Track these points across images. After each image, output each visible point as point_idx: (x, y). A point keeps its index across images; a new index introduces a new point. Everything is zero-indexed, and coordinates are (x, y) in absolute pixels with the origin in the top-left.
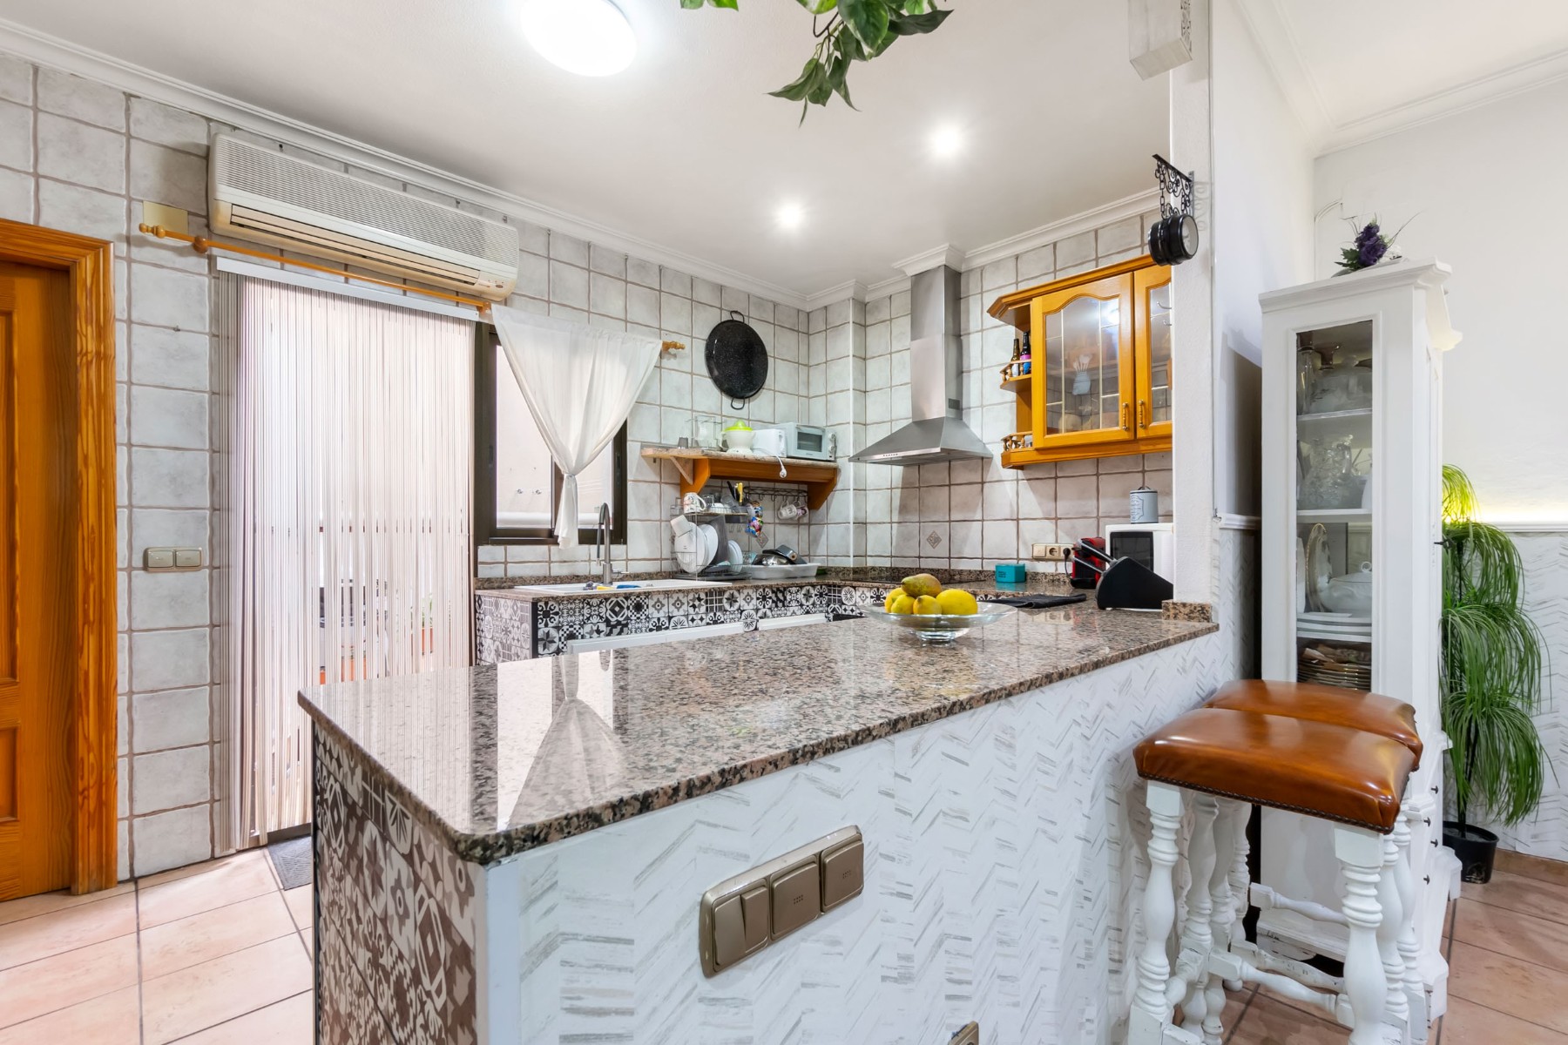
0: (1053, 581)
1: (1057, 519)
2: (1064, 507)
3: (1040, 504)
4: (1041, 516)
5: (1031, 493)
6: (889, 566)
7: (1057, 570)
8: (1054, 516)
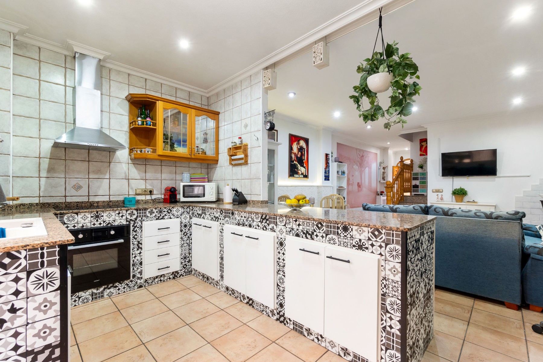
0: (146, 202)
1: (146, 180)
2: (149, 175)
3: (139, 174)
4: (139, 178)
5: (135, 169)
6: (38, 202)
7: (146, 198)
8: (145, 178)
